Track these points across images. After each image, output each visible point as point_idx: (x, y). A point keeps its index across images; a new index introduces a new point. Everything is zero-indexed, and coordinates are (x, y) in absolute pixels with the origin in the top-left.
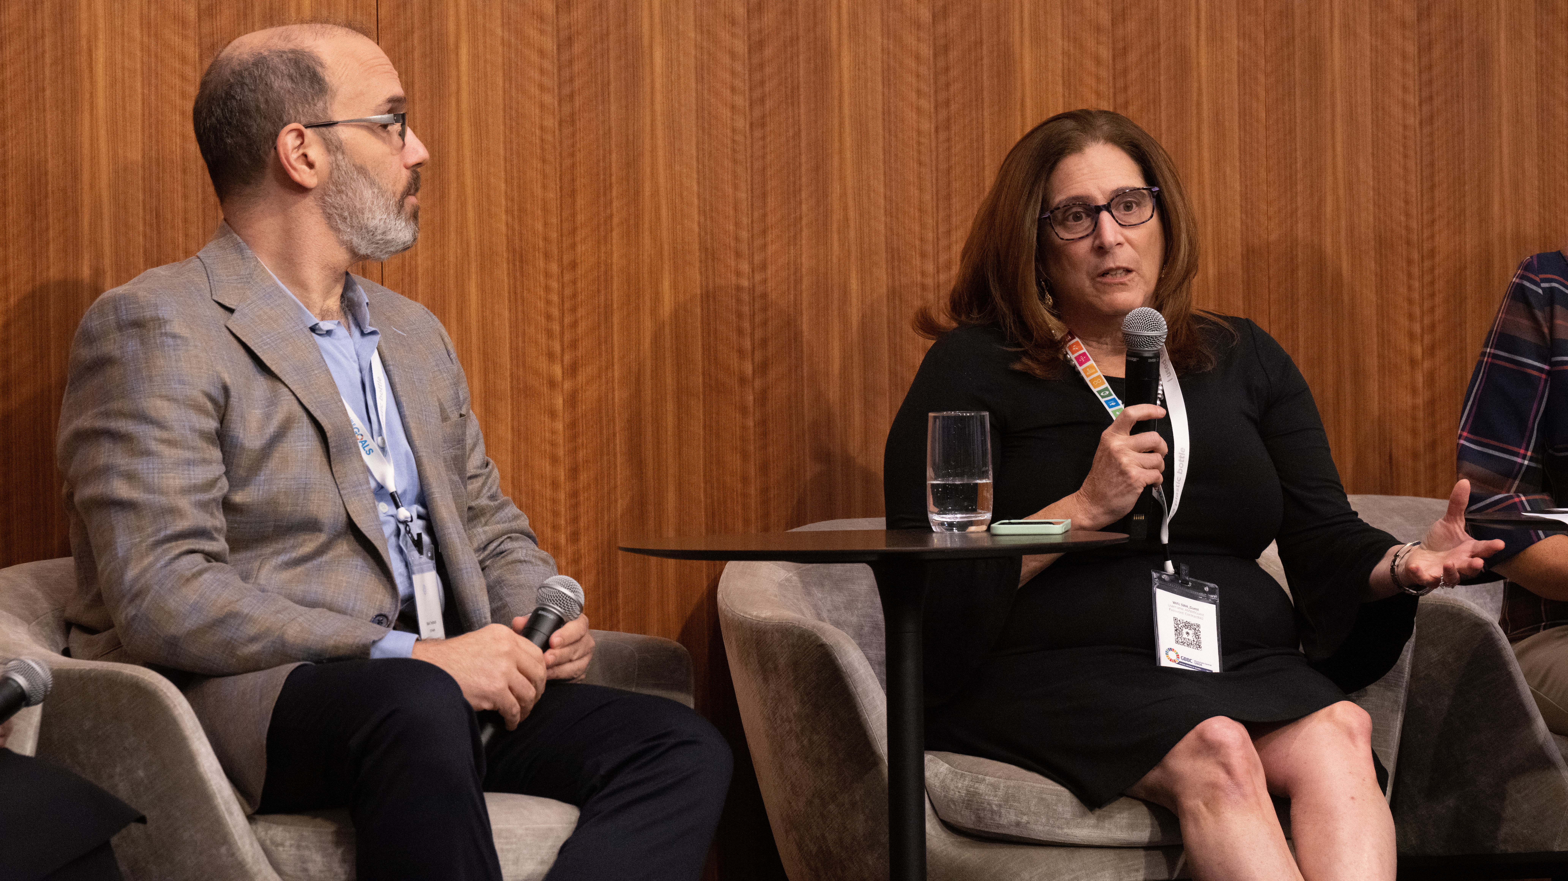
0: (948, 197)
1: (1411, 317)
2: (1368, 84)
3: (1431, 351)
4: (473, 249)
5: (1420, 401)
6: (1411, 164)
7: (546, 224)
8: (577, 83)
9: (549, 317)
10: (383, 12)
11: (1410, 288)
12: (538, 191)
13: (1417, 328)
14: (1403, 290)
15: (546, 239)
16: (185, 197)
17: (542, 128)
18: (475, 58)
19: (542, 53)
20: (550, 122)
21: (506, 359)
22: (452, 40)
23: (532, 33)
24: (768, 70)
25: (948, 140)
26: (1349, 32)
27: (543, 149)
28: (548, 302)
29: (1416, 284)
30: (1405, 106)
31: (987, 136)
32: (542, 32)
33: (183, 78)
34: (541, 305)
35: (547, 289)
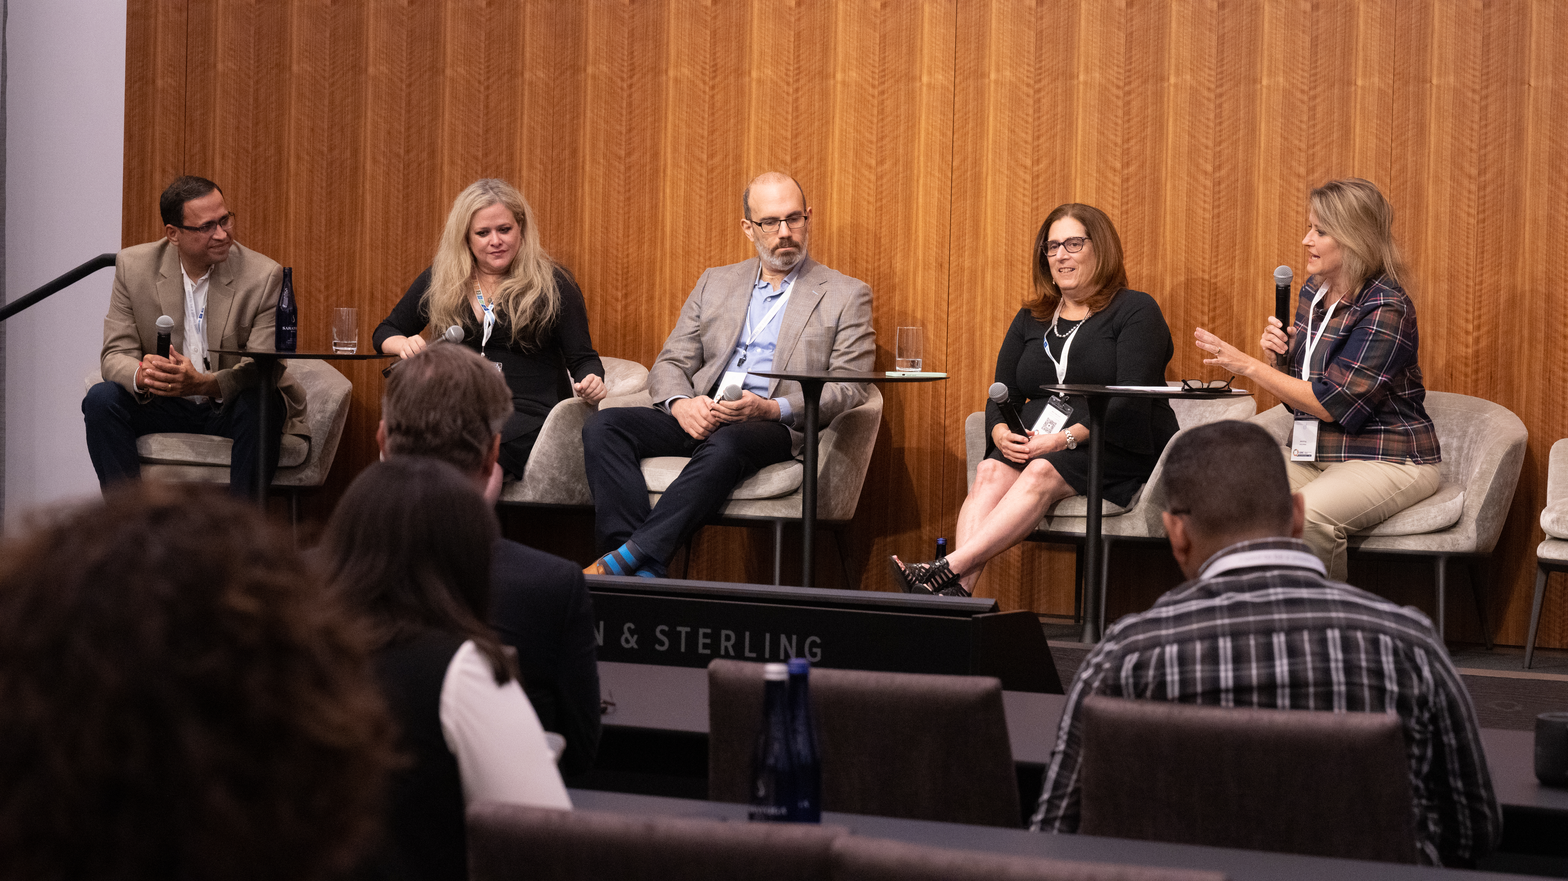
0: (1217, 247)
1: (1467, 311)
2: (1448, 203)
3: (1478, 328)
4: (989, 259)
5: (1470, 351)
6: (1471, 241)
7: (1023, 251)
8: (1040, 194)
9: (1022, 288)
10: (954, 164)
11: (1467, 298)
12: (1021, 237)
13: (1470, 317)
14: (1463, 299)
15: (1023, 257)
16: (868, 234)
17: (1023, 212)
19: (1025, 181)
20: (1027, 209)
21: (1002, 304)
23: (1021, 173)
24: (1131, 190)
25: (1219, 222)
26: (1438, 180)
28: (1022, 282)
29: (1471, 296)
30: (1469, 214)
31: (1238, 222)
32: (1025, 173)
33: (869, 188)
34: (1020, 283)
35: (1022, 277)
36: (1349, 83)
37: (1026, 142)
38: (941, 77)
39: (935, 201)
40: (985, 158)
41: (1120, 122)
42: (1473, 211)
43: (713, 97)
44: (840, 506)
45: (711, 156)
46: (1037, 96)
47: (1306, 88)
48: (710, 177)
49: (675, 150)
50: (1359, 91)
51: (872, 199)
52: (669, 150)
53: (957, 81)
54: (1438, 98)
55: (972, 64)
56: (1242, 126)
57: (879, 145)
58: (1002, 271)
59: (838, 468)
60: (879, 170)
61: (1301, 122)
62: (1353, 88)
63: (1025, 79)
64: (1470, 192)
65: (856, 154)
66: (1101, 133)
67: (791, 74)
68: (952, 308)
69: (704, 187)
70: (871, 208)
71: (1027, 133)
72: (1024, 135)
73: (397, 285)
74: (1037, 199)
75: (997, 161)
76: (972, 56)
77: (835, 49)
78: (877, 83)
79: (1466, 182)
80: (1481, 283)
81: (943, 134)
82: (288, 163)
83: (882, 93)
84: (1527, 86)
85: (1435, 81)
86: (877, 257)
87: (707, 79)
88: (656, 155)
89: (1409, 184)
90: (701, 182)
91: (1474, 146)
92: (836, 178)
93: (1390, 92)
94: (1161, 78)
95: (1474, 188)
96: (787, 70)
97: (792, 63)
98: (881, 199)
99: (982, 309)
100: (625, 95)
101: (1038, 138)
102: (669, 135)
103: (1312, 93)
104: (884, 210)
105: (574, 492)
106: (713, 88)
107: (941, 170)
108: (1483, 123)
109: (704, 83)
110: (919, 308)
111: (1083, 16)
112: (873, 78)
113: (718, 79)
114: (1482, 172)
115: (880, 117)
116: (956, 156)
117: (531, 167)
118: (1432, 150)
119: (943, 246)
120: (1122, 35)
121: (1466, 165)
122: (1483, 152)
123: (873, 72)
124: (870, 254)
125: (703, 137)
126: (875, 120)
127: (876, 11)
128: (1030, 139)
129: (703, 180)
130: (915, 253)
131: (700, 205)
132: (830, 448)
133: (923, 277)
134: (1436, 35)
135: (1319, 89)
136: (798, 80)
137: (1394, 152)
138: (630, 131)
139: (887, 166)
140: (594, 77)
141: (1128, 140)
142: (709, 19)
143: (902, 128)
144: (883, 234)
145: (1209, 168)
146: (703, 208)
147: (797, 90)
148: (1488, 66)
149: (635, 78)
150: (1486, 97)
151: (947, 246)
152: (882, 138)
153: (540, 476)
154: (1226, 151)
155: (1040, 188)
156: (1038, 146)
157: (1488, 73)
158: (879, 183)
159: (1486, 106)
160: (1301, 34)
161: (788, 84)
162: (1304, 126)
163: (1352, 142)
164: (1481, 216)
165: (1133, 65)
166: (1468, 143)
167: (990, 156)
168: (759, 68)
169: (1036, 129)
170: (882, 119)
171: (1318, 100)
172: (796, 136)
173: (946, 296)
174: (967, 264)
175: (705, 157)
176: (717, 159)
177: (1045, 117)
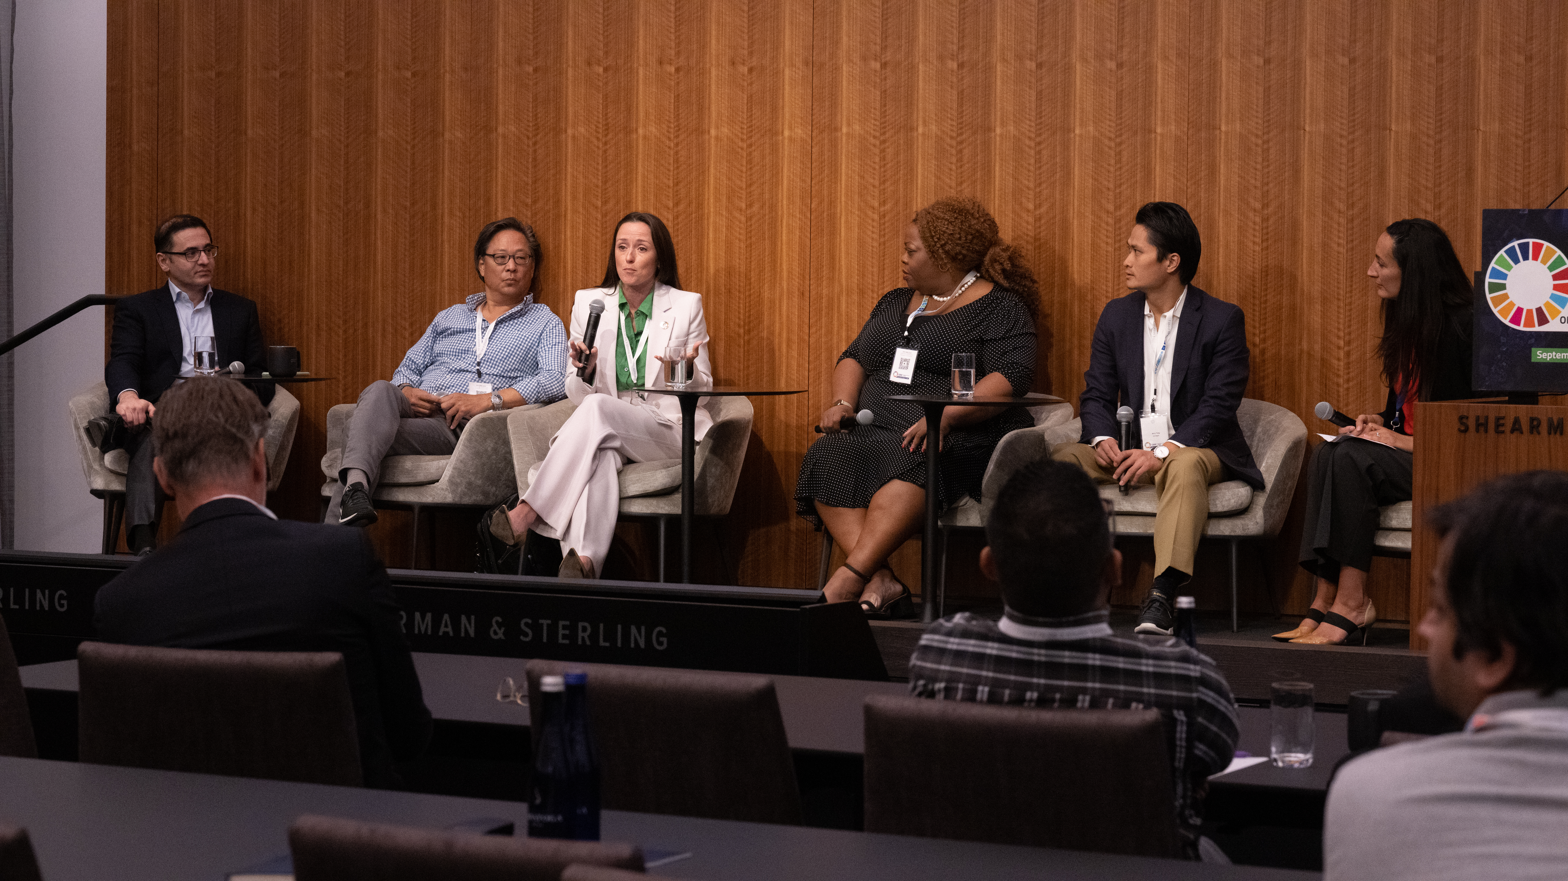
2: (1236, 234)
3: (1264, 341)
4: (844, 288)
6: (1256, 266)
7: (873, 280)
8: (887, 231)
10: (813, 206)
11: (1254, 315)
12: (870, 268)
13: (1257, 331)
15: (873, 286)
17: (872, 246)
18: (847, 222)
20: (875, 244)
22: (839, 215)
23: (870, 213)
26: (1227, 213)
27: (872, 254)
29: (1257, 314)
30: (1254, 243)
32: (873, 213)
33: (740, 228)
36: (1150, 131)
37: (874, 186)
38: (800, 131)
39: (797, 239)
40: (839, 200)
41: (954, 167)
42: (1257, 240)
43: (605, 151)
44: (716, 503)
45: (605, 203)
46: (882, 147)
47: (1113, 136)
48: (604, 220)
49: (574, 198)
50: (1159, 138)
51: (743, 237)
52: (569, 198)
53: (814, 134)
54: (1226, 142)
55: (826, 120)
56: (1058, 170)
57: (748, 191)
58: (855, 297)
59: (713, 470)
60: (748, 212)
61: (1109, 165)
62: (1153, 136)
63: (872, 132)
64: (1255, 223)
65: (729, 198)
66: (938, 178)
67: (672, 130)
68: (813, 330)
69: (599, 229)
70: (743, 245)
71: (874, 179)
72: (872, 181)
73: (339, 317)
74: (884, 235)
75: (850, 202)
76: (827, 113)
77: (709, 108)
78: (745, 137)
79: (1251, 214)
80: (1266, 301)
81: (803, 181)
82: (245, 215)
83: (750, 146)
84: (1302, 131)
85: (1223, 128)
86: (748, 287)
87: (600, 136)
88: (557, 203)
89: (1202, 217)
90: (596, 225)
91: (1258, 184)
92: (711, 220)
93: (1185, 138)
94: (989, 129)
95: (1258, 220)
96: (669, 127)
97: (672, 121)
98: (751, 238)
99: (838, 331)
100: (531, 150)
101: (884, 182)
102: (569, 185)
103: (1118, 140)
104: (753, 247)
105: (489, 494)
106: (606, 143)
107: (801, 212)
108: (1265, 164)
109: (598, 139)
110: (784, 331)
111: (921, 78)
112: (742, 133)
113: (610, 136)
114: (1265, 206)
115: (749, 167)
116: (814, 200)
117: (451, 214)
118: (1222, 187)
119: (804, 277)
120: (955, 92)
121: (1251, 200)
122: (1265, 188)
123: (742, 128)
124: (742, 284)
125: (597, 186)
126: (744, 169)
127: (743, 75)
128: (877, 183)
129: (599, 223)
130: (780, 284)
131: (596, 245)
132: (707, 453)
133: (788, 304)
134: (1224, 89)
135: (1124, 137)
136: (677, 137)
137: (1189, 190)
138: (535, 182)
139: (756, 208)
140: (504, 136)
141: (961, 183)
142: (601, 84)
143: (767, 176)
144: (753, 267)
145: (1031, 206)
146: (598, 248)
147: (677, 145)
148: (1269, 115)
149: (539, 137)
150: (1268, 141)
151: (807, 277)
152: (751, 185)
153: (459, 481)
154: (1045, 192)
155: (886, 225)
156: (884, 189)
157: (1269, 121)
158: (749, 224)
159: (1268, 149)
160: (1108, 89)
161: (669, 139)
162: (1112, 169)
163: (1153, 182)
164: (1265, 244)
165: (964, 119)
166: (1253, 181)
167: (843, 199)
168: (645, 126)
169: (882, 175)
170: (751, 168)
171: (1123, 146)
172: (677, 184)
173: (807, 321)
174: (825, 292)
175: (599, 203)
176: (610, 205)
177: (890, 165)
